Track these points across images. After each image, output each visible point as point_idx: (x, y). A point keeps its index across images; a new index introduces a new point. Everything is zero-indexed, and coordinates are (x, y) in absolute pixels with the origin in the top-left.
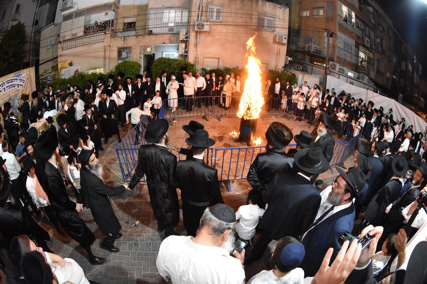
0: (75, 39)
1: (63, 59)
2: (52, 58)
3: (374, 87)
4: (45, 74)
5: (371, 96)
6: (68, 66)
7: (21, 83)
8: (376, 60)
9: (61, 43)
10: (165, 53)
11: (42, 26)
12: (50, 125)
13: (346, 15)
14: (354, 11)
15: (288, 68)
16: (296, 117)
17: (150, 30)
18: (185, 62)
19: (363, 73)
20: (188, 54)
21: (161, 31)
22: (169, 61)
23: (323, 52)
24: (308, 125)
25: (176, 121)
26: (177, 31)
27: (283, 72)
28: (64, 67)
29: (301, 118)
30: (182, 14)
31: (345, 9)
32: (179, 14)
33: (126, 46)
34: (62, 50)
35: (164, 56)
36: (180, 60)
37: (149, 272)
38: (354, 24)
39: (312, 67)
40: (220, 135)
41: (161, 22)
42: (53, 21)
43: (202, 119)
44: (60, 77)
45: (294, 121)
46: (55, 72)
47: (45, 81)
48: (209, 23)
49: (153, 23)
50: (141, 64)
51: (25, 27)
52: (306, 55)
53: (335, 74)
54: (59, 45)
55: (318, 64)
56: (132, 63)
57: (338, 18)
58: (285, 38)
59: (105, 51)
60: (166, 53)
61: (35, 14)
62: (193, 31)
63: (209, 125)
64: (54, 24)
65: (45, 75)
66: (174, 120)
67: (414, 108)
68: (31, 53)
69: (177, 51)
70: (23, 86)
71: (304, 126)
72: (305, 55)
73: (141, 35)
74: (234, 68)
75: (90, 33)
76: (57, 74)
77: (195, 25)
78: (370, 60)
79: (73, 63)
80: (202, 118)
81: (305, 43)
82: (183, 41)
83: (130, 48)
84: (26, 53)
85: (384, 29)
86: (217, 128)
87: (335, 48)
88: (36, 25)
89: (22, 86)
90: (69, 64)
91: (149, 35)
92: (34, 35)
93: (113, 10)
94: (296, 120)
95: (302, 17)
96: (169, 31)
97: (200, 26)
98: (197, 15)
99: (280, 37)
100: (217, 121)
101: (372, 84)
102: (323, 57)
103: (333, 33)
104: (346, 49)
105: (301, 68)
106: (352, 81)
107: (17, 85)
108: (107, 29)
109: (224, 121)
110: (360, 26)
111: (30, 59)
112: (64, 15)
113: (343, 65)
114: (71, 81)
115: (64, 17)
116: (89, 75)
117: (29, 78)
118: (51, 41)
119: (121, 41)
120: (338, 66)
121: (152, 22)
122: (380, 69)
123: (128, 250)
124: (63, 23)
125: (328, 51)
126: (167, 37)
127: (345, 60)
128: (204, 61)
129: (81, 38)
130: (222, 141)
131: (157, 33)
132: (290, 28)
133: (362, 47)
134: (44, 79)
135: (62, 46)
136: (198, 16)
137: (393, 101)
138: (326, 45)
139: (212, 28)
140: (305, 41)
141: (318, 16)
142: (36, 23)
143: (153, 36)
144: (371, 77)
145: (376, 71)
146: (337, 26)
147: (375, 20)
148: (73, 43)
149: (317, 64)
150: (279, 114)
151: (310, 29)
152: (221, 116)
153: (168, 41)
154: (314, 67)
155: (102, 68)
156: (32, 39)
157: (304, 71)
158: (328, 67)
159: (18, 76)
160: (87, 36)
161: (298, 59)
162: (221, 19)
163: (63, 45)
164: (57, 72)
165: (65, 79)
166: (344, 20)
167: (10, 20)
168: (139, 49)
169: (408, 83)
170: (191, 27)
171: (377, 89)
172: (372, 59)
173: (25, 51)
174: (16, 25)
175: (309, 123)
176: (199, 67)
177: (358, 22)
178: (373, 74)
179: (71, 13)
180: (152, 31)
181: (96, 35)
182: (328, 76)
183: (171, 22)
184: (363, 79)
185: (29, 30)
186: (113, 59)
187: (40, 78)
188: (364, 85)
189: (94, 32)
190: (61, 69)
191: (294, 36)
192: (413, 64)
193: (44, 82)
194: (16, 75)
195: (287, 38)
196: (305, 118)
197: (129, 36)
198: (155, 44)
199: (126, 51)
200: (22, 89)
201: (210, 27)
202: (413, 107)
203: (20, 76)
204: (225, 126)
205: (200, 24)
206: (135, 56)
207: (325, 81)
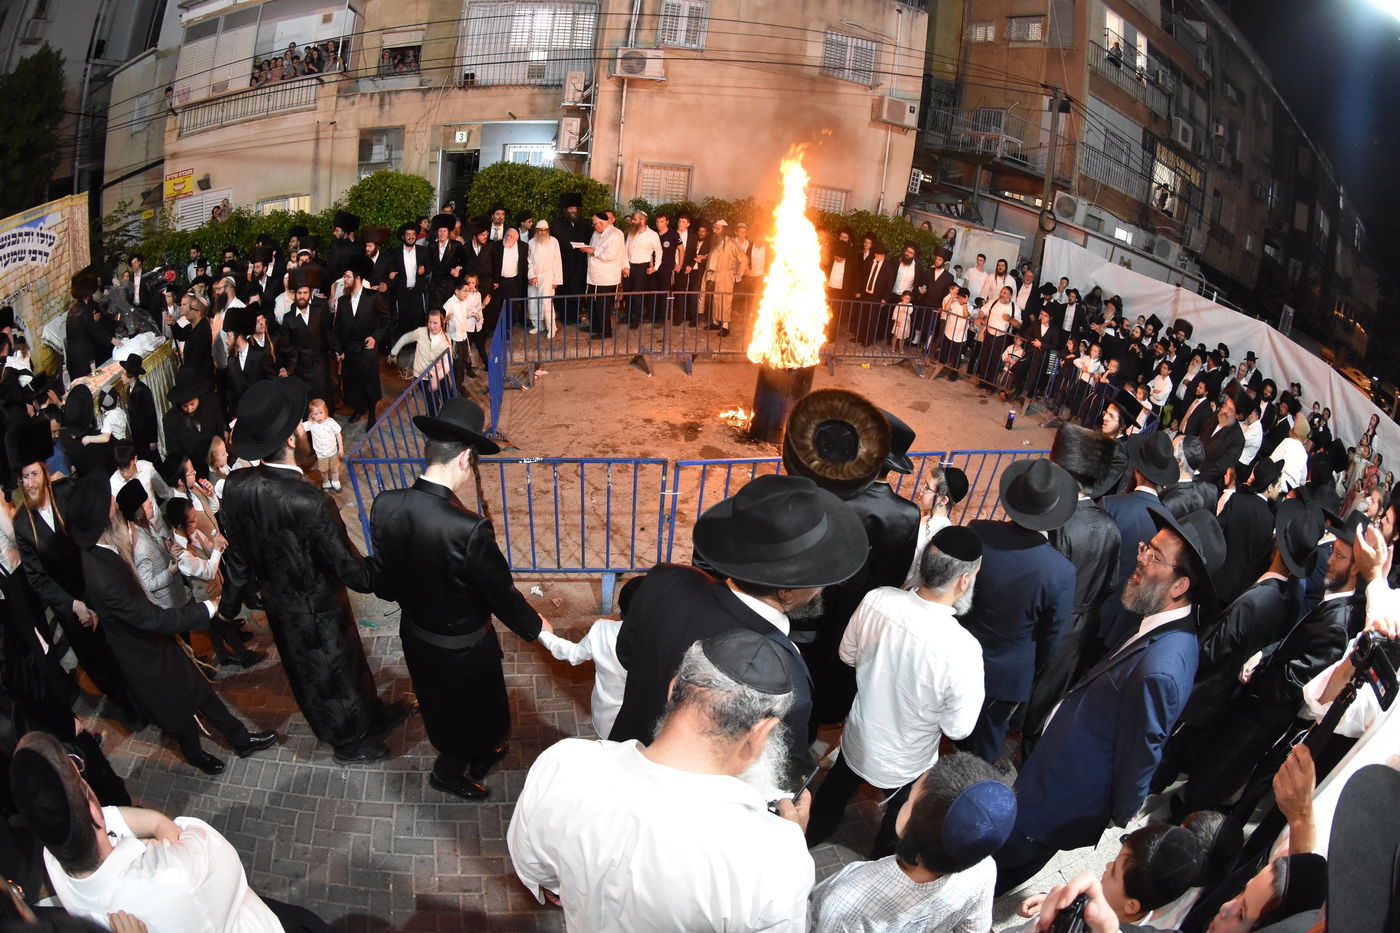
0: (221, 100)
1: (181, 165)
2: (143, 165)
3: (1200, 279)
4: (119, 216)
5: (1191, 306)
6: (196, 191)
7: (44, 248)
8: (1209, 192)
9: (176, 114)
10: (515, 150)
11: (116, 61)
12: (133, 385)
13: (1117, 44)
14: (1145, 33)
15: (917, 207)
16: (938, 367)
17: (468, 72)
18: (580, 178)
19: (1166, 233)
20: (591, 152)
21: (502, 77)
22: (526, 173)
23: (1035, 159)
24: (978, 394)
25: (545, 373)
26: (556, 77)
27: (899, 220)
28: (184, 191)
29: (955, 369)
30: (573, 23)
31: (1114, 24)
32: (564, 20)
33: (385, 124)
34: (179, 135)
35: (510, 158)
36: (562, 172)
37: (459, 872)
38: (1141, 75)
39: (996, 205)
40: (691, 419)
41: (505, 45)
42: (154, 41)
43: (632, 367)
44: (170, 227)
45: (935, 379)
46: (152, 211)
47: (120, 238)
48: (662, 52)
49: (477, 50)
50: (432, 184)
51: (63, 62)
52: (980, 168)
53: (1072, 233)
54: (170, 122)
55: (1016, 196)
56: (406, 178)
57: (1090, 54)
58: (911, 111)
59: (317, 139)
60: (518, 150)
61: (97, 21)
62: (608, 78)
63: (653, 386)
64: (155, 51)
65: (119, 219)
66: (537, 368)
67: (1333, 355)
68: (78, 148)
69: (555, 144)
70: (49, 258)
71: (966, 396)
72: (976, 166)
73: (436, 89)
74: (738, 203)
75: (271, 80)
76: (159, 217)
77: (615, 59)
78: (1190, 193)
79: (211, 179)
80: (631, 363)
81: (975, 128)
82: (573, 111)
83: (400, 130)
84: (64, 150)
85: (1241, 96)
86: (679, 397)
87: (1075, 150)
88: (98, 55)
89: (46, 254)
90: (199, 182)
91: (464, 87)
92: (89, 88)
93: (350, 7)
94: (941, 375)
95: (969, 43)
96: (531, 75)
97: (633, 62)
98: (623, 25)
99: (897, 106)
100: (681, 372)
101: (1193, 269)
102: (1037, 177)
103: (1070, 99)
104: (1113, 152)
105: (960, 207)
106: (1128, 256)
107: (30, 251)
108: (325, 69)
109: (702, 373)
110: (1160, 81)
111: (73, 167)
112: (188, 22)
113: (1100, 205)
114: (204, 239)
115: (188, 29)
116: (262, 218)
117: (69, 230)
118: (142, 108)
119: (371, 106)
120: (1083, 208)
121: (475, 47)
122: (1223, 222)
123: (386, 800)
124: (186, 49)
125: (1052, 156)
126: (522, 95)
127: (1105, 188)
128: (640, 178)
129: (241, 96)
130: (696, 437)
131: (490, 83)
132: (927, 78)
133: (1164, 149)
134: (116, 233)
135: (179, 125)
136: (628, 30)
137: (1263, 326)
138: (1045, 138)
139: (670, 68)
140: (977, 120)
141: (1024, 41)
142: (99, 49)
143: (476, 91)
144: (1190, 247)
145: (1208, 228)
146: (1087, 78)
147: (1212, 66)
148: (213, 113)
149: (1012, 199)
150: (884, 355)
151: (992, 83)
152: (694, 356)
153: (524, 110)
154: (1001, 207)
155: (307, 198)
156: (83, 104)
157: (969, 219)
158: (1049, 208)
159: (34, 223)
160: (259, 92)
161: (954, 179)
162: (703, 40)
163: (182, 121)
164: (159, 209)
165: (184, 231)
166: (1110, 59)
167: (18, 41)
168: (428, 134)
169: (1313, 273)
170: (604, 66)
171: (1211, 285)
172: (1199, 189)
173: (60, 143)
174: (34, 56)
175: (981, 386)
176: (623, 198)
177: (1156, 68)
178: (1197, 239)
179: (213, 14)
180: (473, 76)
181: (289, 86)
182: (1049, 239)
183: (538, 49)
184: (1166, 252)
185: (75, 73)
186: (343, 166)
187: (105, 229)
188: (1167, 270)
189: (283, 78)
190: (174, 199)
191: (940, 105)
192: (1333, 213)
193: (115, 242)
194: (28, 220)
195: (917, 110)
196: (970, 371)
197: (397, 92)
198: (484, 120)
199: (385, 140)
200: (46, 265)
201: (665, 67)
202: (1326, 351)
203: (41, 224)
204: (704, 389)
205: (633, 55)
206: (416, 157)
207: (1039, 254)
